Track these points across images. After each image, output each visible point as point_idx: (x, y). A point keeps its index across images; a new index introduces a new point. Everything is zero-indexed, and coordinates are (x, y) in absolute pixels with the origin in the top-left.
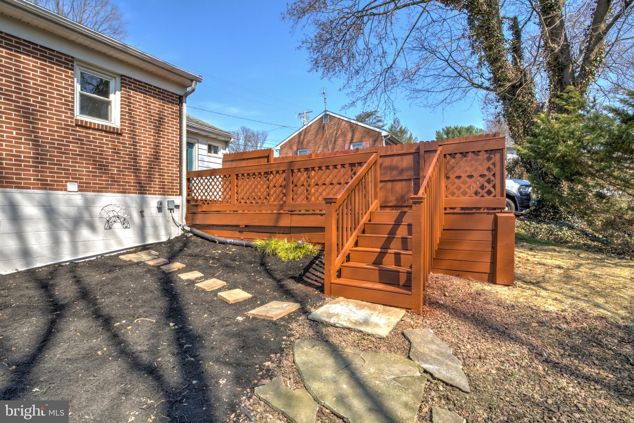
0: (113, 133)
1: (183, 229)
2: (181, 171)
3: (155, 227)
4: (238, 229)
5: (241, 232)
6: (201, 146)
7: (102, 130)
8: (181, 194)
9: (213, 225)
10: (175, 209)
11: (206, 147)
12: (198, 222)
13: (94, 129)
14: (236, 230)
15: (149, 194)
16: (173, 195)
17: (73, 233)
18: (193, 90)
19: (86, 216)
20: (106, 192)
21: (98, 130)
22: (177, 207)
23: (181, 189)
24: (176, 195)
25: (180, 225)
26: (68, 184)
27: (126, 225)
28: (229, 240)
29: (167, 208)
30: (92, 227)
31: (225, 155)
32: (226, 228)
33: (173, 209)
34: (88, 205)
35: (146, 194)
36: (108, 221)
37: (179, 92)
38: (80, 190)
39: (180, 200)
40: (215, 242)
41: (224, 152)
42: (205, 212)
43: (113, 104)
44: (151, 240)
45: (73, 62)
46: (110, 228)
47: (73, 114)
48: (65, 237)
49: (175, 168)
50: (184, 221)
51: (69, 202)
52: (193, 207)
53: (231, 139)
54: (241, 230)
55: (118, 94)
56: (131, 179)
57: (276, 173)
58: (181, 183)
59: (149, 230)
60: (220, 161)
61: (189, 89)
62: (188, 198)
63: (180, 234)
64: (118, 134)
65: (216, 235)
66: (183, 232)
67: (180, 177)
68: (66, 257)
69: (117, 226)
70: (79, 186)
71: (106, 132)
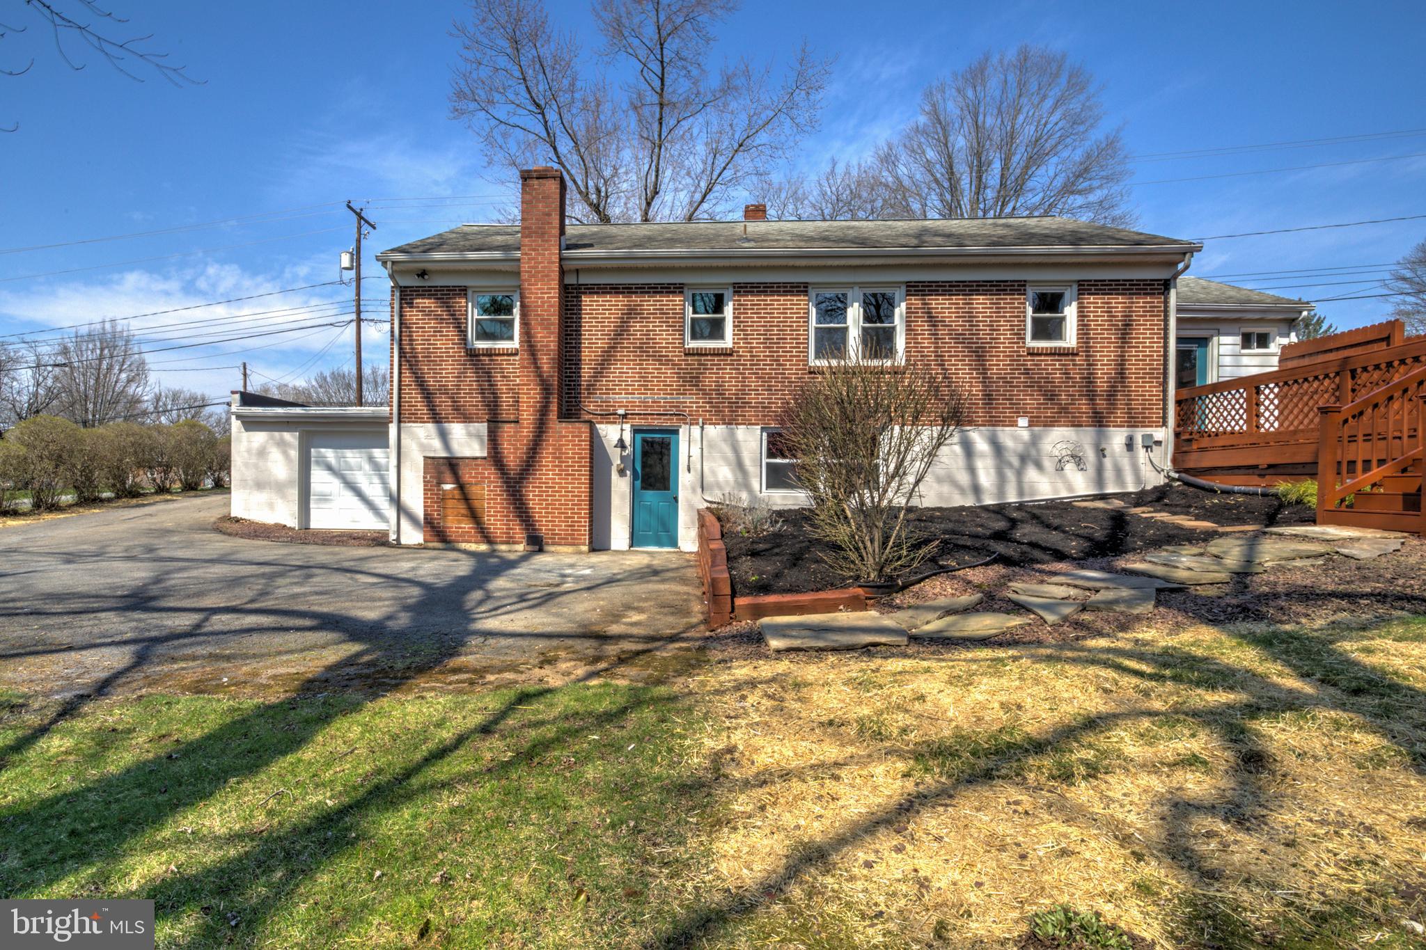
0: (1067, 355)
1: (1168, 477)
2: (1165, 391)
3: (1118, 472)
4: (1256, 471)
5: (1261, 475)
6: (1225, 339)
7: (1054, 354)
8: (1165, 424)
9: (1215, 468)
10: (1154, 447)
11: (1238, 339)
12: (1191, 465)
13: (1046, 355)
14: (1253, 474)
15: (1114, 426)
16: (1152, 426)
17: (1019, 473)
18: (1187, 267)
19: (1033, 452)
20: (1058, 426)
21: (1051, 354)
22: (1158, 443)
23: (1165, 418)
24: (1156, 426)
25: (1163, 470)
26: (1019, 419)
27: (1082, 466)
28: (1236, 488)
29: (1140, 446)
30: (1039, 466)
31: (1284, 348)
32: (1236, 471)
33: (1151, 447)
34: (1035, 441)
35: (1109, 426)
36: (1060, 461)
37: (1163, 274)
38: (1030, 426)
39: (1164, 434)
40: (1216, 492)
41: (1285, 341)
42: (1202, 450)
43: (1068, 319)
44: (1111, 489)
45: (1025, 285)
46: (1062, 469)
47: (1024, 343)
48: (1010, 475)
49: (1155, 387)
50: (1169, 463)
51: (1015, 438)
52: (1185, 444)
53: (1301, 312)
54: (1263, 472)
55: (1074, 304)
56: (1083, 405)
57: (1324, 378)
58: (1165, 409)
59: (1109, 474)
60: (1275, 360)
61: (1181, 266)
62: (1178, 429)
63: (1162, 483)
64: (1073, 354)
65: (1217, 483)
66: (1167, 481)
67: (1165, 400)
68: (1012, 498)
69: (1070, 468)
70: (1029, 421)
71: (1060, 355)
